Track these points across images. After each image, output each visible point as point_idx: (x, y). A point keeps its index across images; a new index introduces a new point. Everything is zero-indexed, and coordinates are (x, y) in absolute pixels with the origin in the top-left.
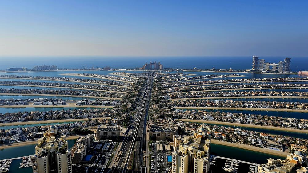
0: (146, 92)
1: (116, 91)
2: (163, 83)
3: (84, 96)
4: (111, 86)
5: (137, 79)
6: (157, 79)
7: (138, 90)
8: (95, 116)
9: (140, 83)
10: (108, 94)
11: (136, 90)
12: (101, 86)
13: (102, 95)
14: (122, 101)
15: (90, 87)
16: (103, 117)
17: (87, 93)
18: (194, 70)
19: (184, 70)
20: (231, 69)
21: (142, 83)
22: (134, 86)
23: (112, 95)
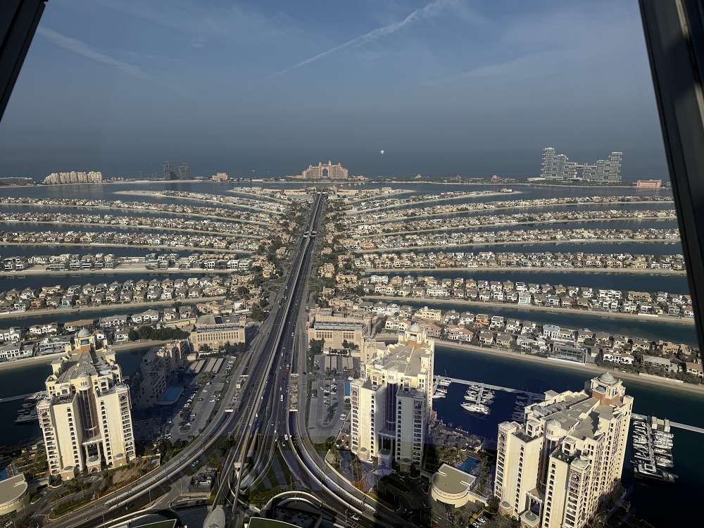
0: (306, 234)
1: (240, 233)
2: (345, 214)
3: (165, 246)
4: (229, 222)
5: (289, 205)
6: (332, 204)
7: (288, 232)
8: (190, 294)
9: (295, 214)
10: (220, 240)
11: (284, 230)
12: (205, 221)
13: (208, 243)
14: (252, 257)
15: (179, 224)
16: (208, 296)
17: (172, 240)
18: (417, 180)
19: (394, 180)
20: (495, 177)
21: (298, 214)
22: (281, 222)
23: (230, 243)
